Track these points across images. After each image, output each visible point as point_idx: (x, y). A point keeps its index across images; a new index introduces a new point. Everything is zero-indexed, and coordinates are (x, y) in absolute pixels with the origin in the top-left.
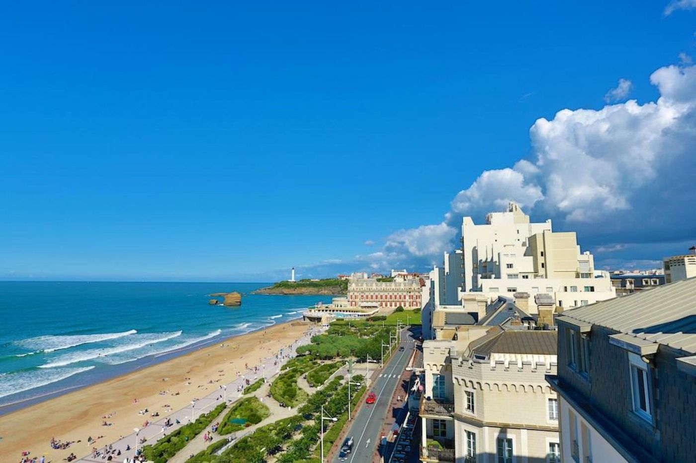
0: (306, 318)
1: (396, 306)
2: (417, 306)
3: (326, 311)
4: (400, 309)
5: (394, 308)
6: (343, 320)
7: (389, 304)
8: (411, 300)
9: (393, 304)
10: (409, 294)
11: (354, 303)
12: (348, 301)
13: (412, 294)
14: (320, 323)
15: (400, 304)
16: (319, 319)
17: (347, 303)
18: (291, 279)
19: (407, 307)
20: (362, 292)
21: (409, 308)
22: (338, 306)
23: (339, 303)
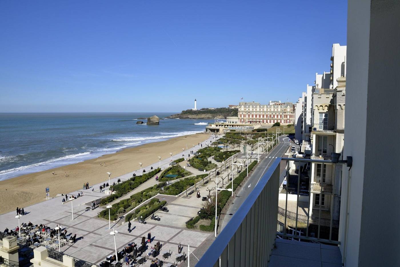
0: (208, 130)
1: (274, 122)
2: (290, 123)
3: (222, 125)
4: (278, 124)
5: (272, 123)
6: (235, 131)
7: (269, 121)
8: (286, 118)
9: (272, 121)
10: (284, 114)
11: (242, 120)
12: (239, 119)
13: (286, 114)
14: (218, 133)
15: (277, 121)
16: (218, 130)
17: (237, 120)
18: (194, 108)
19: (283, 124)
20: (249, 112)
21: (284, 124)
22: (231, 122)
23: (232, 120)
